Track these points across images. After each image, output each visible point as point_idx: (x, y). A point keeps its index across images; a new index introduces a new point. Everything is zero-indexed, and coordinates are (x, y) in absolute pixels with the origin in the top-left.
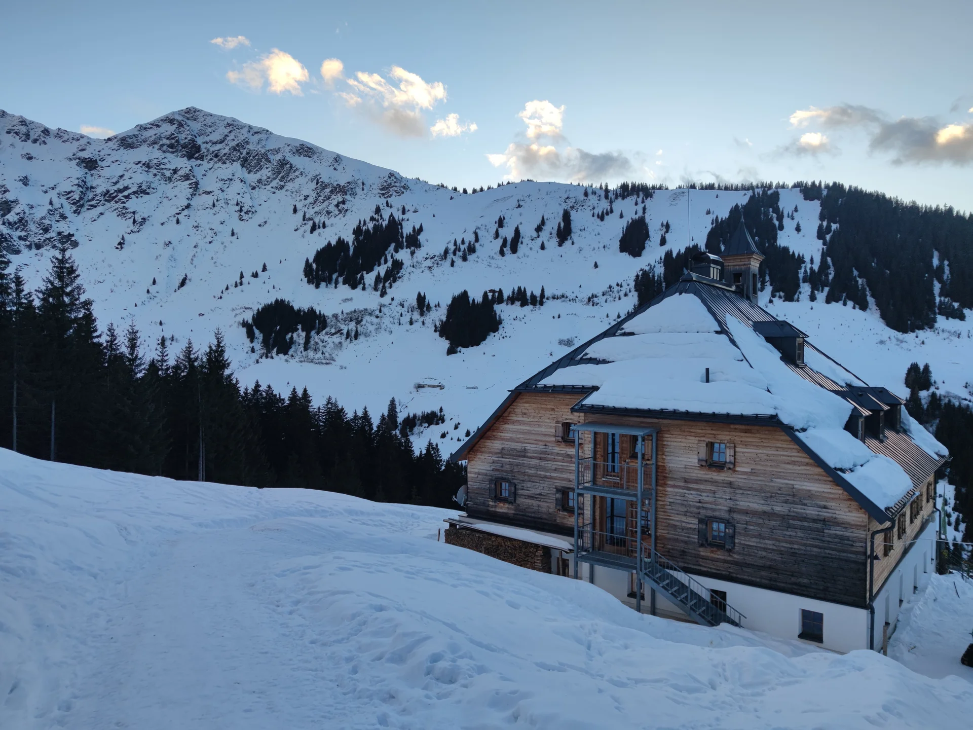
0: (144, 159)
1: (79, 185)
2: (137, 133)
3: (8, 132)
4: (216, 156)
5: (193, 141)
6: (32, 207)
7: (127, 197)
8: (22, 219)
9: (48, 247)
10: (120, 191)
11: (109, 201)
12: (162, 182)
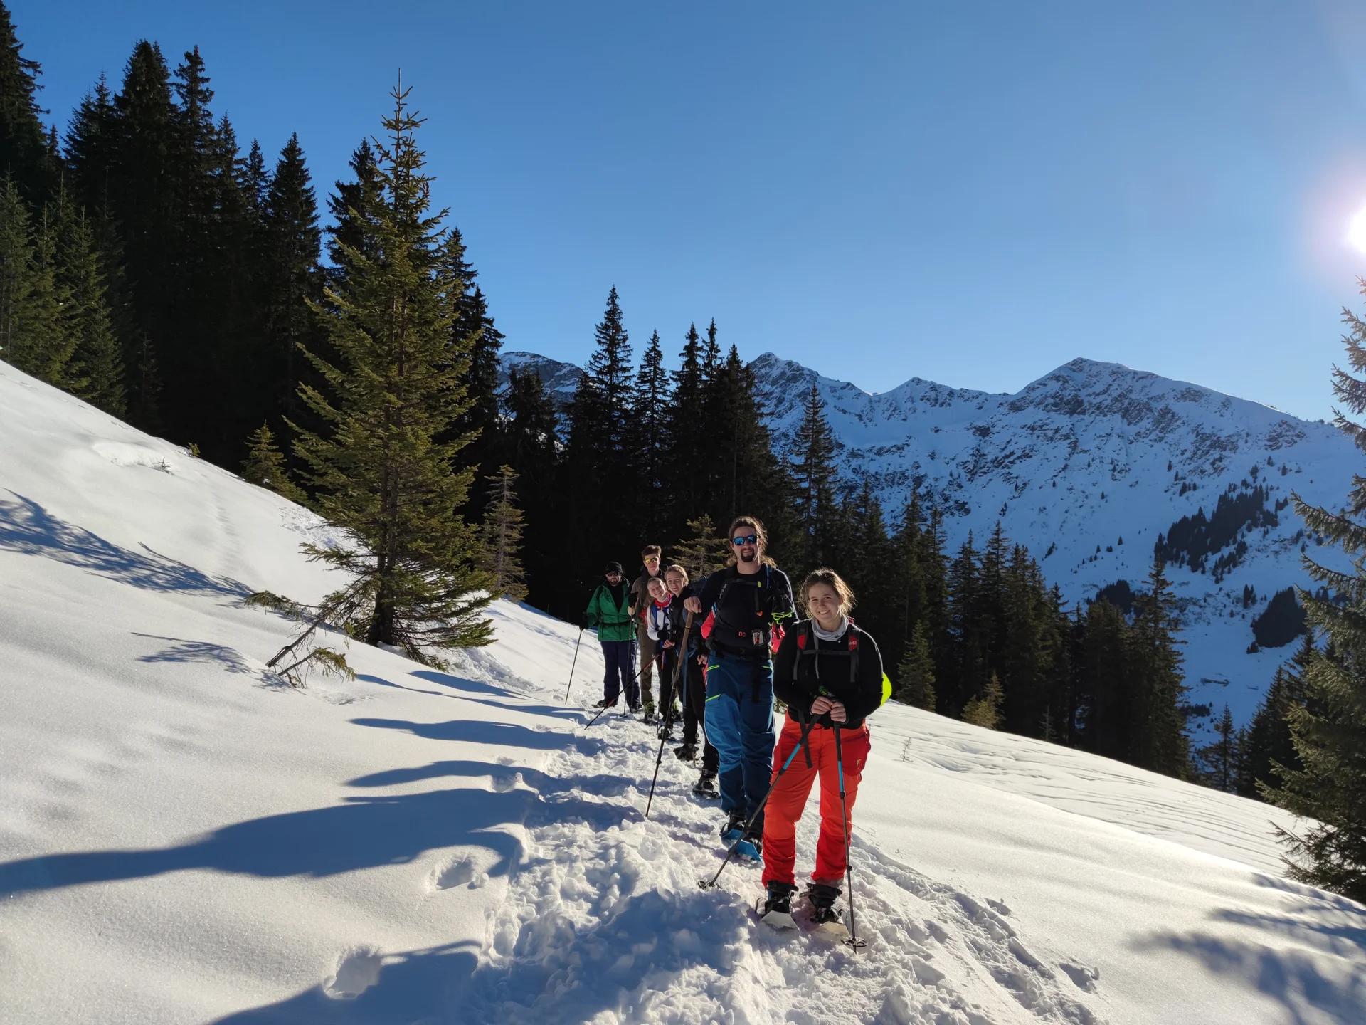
0: (1030, 423)
1: (973, 455)
2: (1026, 395)
3: (922, 400)
4: (1098, 408)
5: (1076, 396)
6: (937, 480)
7: (1012, 462)
8: (930, 491)
9: (948, 515)
10: (1007, 457)
11: (997, 467)
12: (1045, 442)
